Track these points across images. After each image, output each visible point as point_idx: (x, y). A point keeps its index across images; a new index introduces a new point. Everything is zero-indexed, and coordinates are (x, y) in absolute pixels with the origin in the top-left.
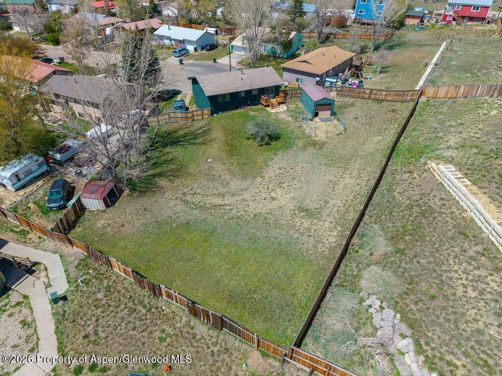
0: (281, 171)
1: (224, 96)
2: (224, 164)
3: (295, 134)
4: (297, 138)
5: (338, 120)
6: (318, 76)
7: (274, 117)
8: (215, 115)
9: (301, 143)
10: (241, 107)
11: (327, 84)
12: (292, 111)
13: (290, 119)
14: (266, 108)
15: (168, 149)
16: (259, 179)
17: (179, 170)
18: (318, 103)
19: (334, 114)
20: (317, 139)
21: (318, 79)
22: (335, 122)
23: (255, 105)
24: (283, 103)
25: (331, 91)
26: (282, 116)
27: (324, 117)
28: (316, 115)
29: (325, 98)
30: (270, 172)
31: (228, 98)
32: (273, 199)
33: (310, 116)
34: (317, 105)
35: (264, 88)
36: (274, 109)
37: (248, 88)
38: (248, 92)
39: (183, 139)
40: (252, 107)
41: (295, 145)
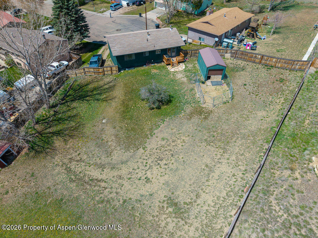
0: (163, 143)
1: (130, 55)
2: (115, 128)
3: (186, 97)
4: (187, 103)
5: (228, 84)
6: (216, 36)
7: (172, 76)
8: (122, 72)
9: (188, 109)
10: (145, 65)
11: (225, 44)
12: (189, 70)
13: (185, 80)
14: (167, 67)
15: (75, 104)
16: (141, 150)
17: (76, 129)
18: (211, 68)
19: (225, 77)
20: (204, 106)
21: (217, 39)
22: (225, 87)
23: (157, 63)
24: (183, 62)
25: (226, 53)
26: (179, 76)
27: (215, 80)
28: (209, 78)
29: (217, 64)
30: (153, 144)
31: (134, 58)
32: (148, 180)
33: (203, 79)
34: (210, 70)
35: (166, 49)
36: (174, 68)
38: (152, 52)
39: (91, 93)
40: (156, 64)
41: (183, 112)
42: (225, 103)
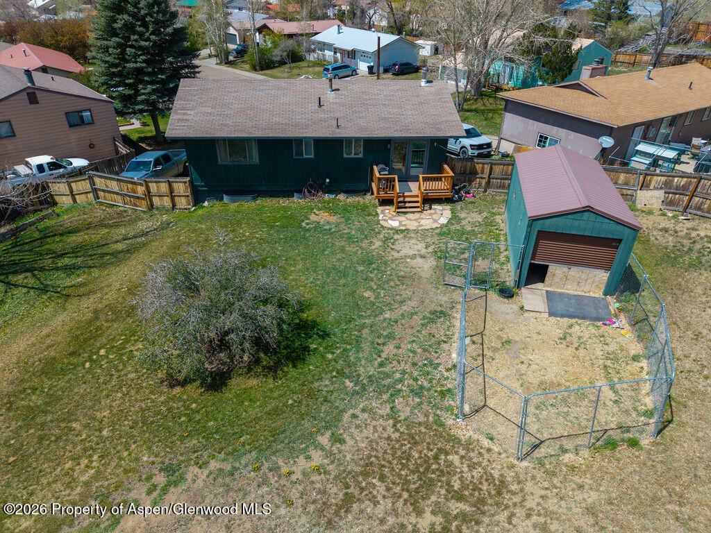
1: (236, 145)
3: (389, 350)
5: (641, 324)
6: (608, 130)
7: (378, 244)
8: (206, 204)
10: (299, 192)
11: (639, 163)
12: (461, 234)
13: (426, 266)
14: (380, 209)
18: (548, 226)
19: (626, 283)
20: (464, 430)
21: (607, 142)
23: (349, 192)
24: (449, 201)
25: (644, 186)
26: (407, 248)
27: (570, 289)
28: (536, 273)
29: (588, 210)
31: (253, 157)
33: (509, 274)
34: (542, 235)
35: (387, 141)
36: (402, 218)
37: (325, 131)
38: (329, 147)
40: (342, 197)
41: (324, 440)
42: (612, 445)
